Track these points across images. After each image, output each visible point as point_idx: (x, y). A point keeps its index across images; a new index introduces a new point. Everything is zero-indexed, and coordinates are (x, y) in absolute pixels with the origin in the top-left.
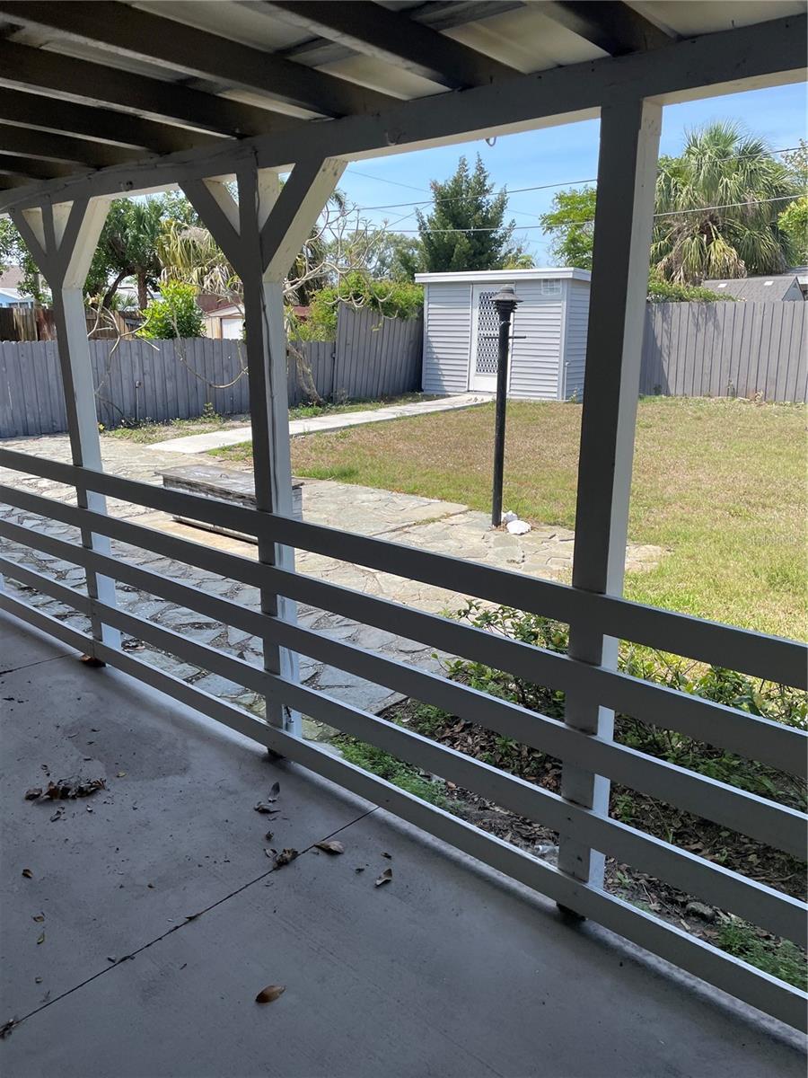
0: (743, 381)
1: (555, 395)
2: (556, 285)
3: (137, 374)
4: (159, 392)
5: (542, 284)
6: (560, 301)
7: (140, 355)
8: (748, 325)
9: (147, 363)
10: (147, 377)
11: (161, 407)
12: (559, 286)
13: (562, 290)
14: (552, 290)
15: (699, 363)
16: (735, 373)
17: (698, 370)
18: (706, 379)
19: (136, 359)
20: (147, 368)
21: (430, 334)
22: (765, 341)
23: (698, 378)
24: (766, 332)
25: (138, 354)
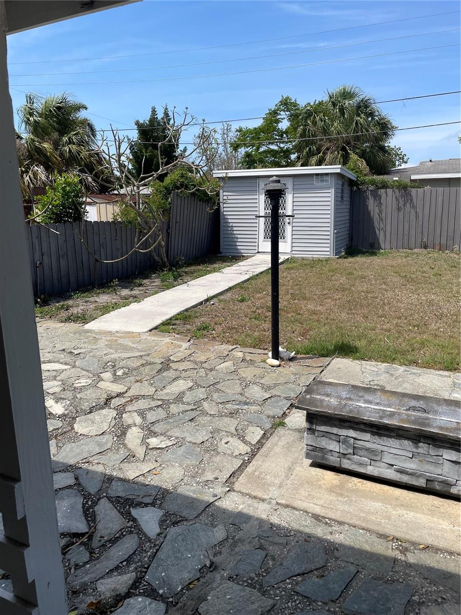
0: (431, 238)
1: (328, 253)
2: (325, 178)
3: (37, 256)
4: (55, 269)
5: (315, 177)
6: (329, 188)
7: (40, 238)
8: (433, 203)
9: (45, 244)
10: (45, 257)
11: (56, 281)
12: (329, 178)
13: (331, 181)
14: (322, 181)
15: (401, 228)
16: (425, 234)
17: (401, 232)
18: (406, 237)
19: (36, 242)
20: (45, 249)
21: (225, 213)
22: (445, 213)
23: (400, 237)
24: (446, 207)
25: (37, 238)
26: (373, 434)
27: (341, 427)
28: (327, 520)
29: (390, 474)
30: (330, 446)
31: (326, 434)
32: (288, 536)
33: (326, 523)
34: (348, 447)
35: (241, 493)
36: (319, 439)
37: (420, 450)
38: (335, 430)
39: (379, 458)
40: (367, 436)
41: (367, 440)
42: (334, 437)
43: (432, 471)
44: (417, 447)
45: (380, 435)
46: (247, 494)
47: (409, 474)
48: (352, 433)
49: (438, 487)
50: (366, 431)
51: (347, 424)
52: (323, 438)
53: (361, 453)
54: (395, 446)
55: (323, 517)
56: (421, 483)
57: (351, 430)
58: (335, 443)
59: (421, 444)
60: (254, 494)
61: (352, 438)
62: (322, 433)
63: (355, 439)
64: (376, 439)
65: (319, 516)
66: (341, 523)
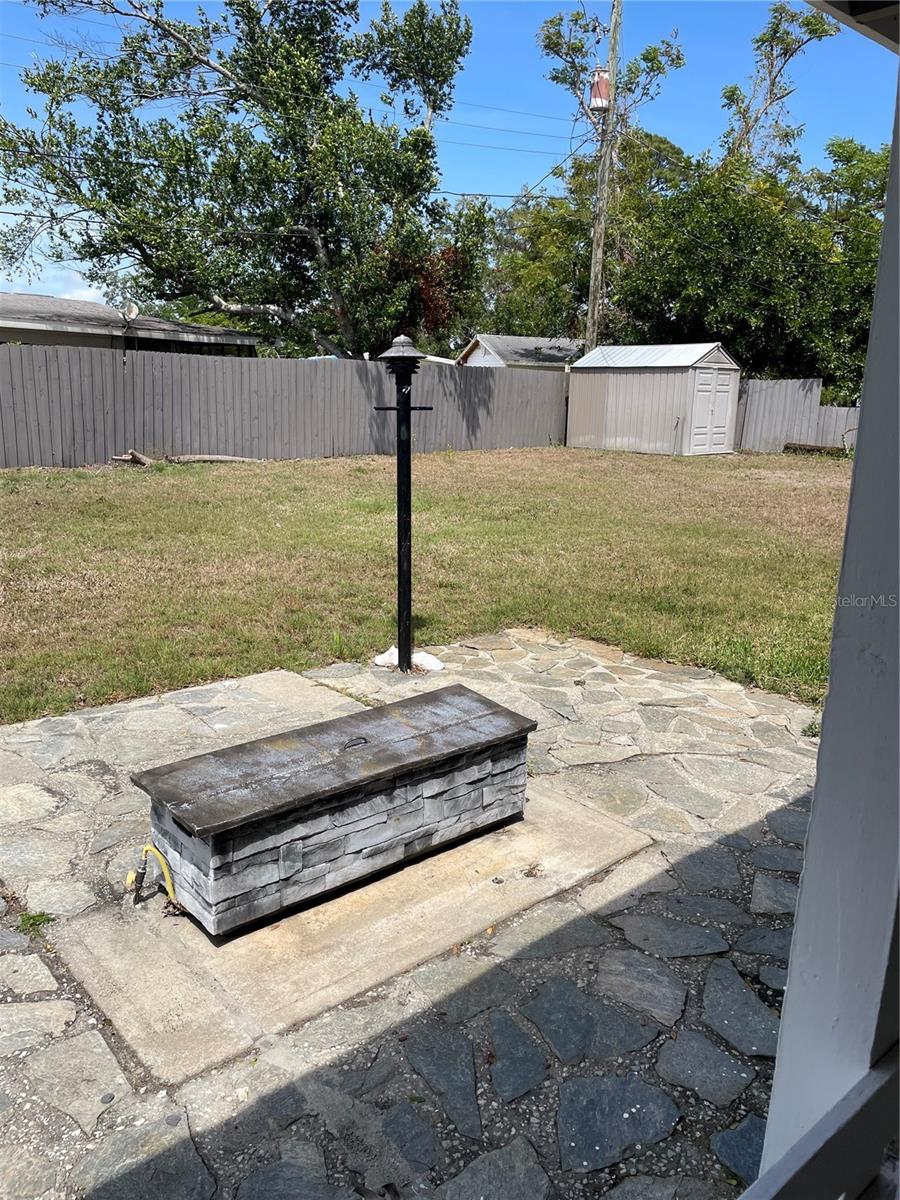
26: (332, 812)
27: (280, 829)
28: (370, 993)
29: (359, 868)
30: (263, 878)
31: (254, 861)
32: (376, 1058)
33: (374, 999)
34: (294, 862)
35: (195, 1076)
36: (240, 878)
37: (397, 802)
38: (270, 842)
39: (339, 852)
40: (325, 821)
41: (324, 828)
42: (268, 857)
43: (410, 827)
44: (391, 801)
45: (341, 809)
46: (208, 1070)
47: (386, 850)
48: (300, 830)
49: (418, 847)
50: (320, 815)
51: (290, 818)
52: (249, 870)
53: (314, 859)
54: (363, 815)
55: (359, 995)
56: (399, 854)
57: (299, 826)
58: (271, 866)
59: (397, 792)
60: (218, 1057)
61: (298, 839)
62: (244, 863)
63: (303, 838)
64: (340, 819)
65: (352, 998)
66: (388, 982)
